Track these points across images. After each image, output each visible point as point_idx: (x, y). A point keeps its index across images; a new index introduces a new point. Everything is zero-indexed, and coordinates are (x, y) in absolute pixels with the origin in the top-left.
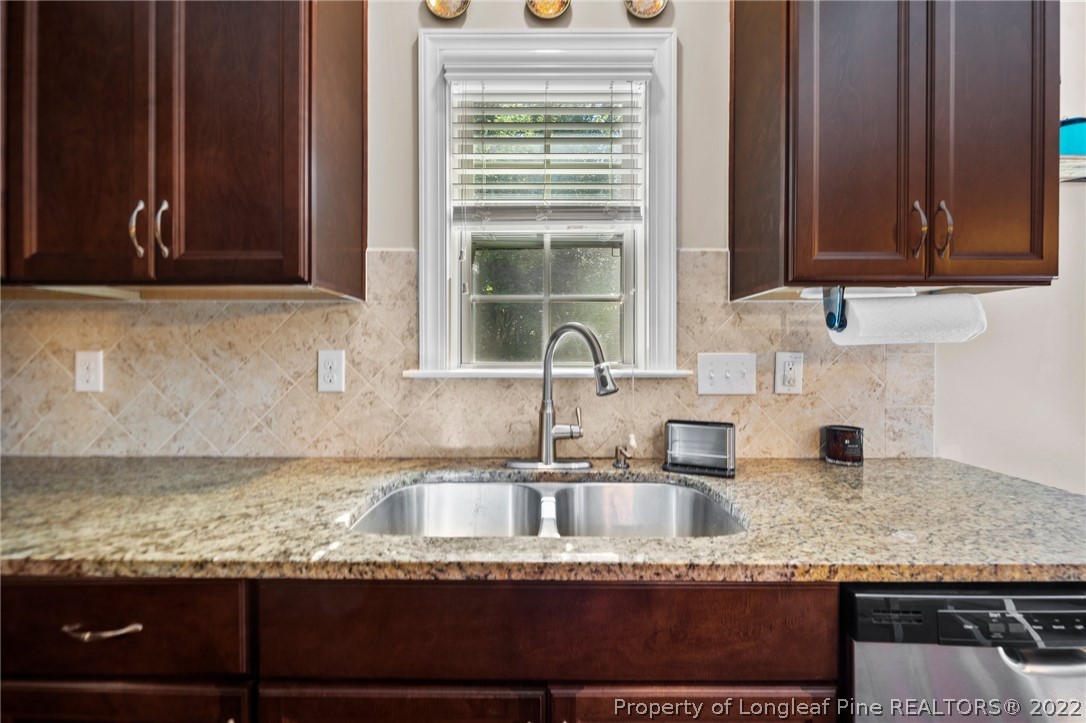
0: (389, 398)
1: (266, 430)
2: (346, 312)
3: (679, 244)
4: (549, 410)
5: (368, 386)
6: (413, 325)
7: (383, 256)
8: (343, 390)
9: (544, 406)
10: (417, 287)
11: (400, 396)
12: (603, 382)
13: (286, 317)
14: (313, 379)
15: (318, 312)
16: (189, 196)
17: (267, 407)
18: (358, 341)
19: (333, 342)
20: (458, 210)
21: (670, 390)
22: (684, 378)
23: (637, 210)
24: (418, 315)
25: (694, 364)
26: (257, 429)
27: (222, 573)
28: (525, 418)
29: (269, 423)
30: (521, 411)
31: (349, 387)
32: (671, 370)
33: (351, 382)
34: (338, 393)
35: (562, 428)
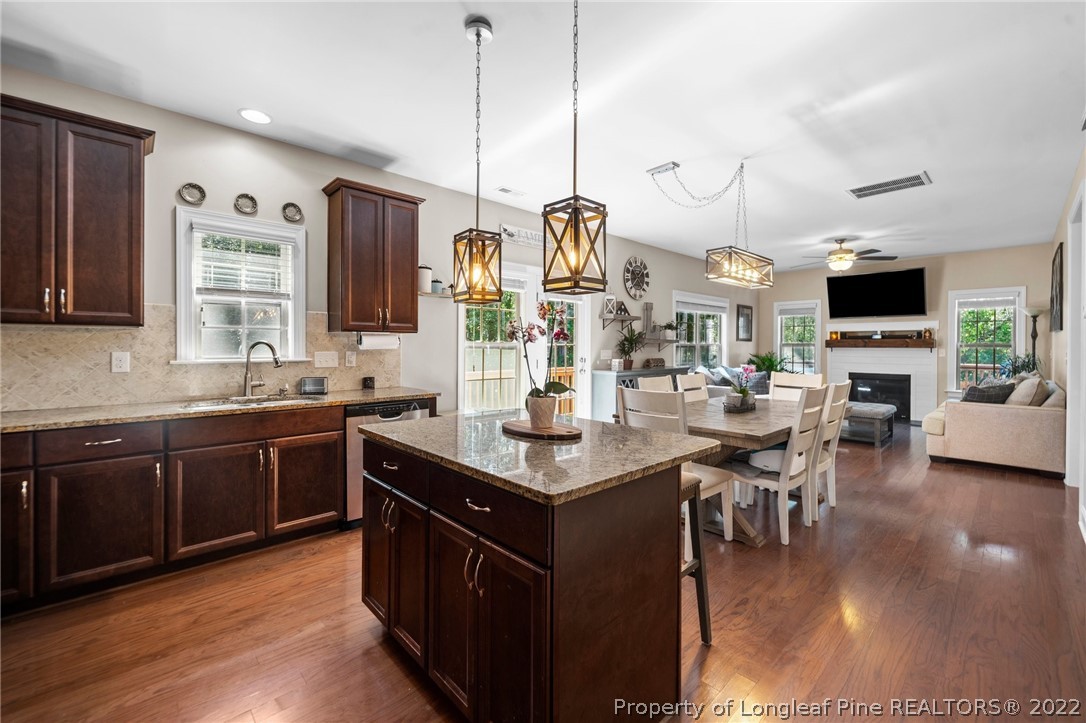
0: (158, 374)
1: (73, 394)
2: (130, 333)
3: (307, 310)
4: (249, 375)
5: (144, 369)
6: (173, 340)
7: (154, 308)
8: (129, 370)
9: (247, 374)
10: (175, 323)
11: (164, 373)
12: (277, 363)
13: (88, 335)
14: (108, 366)
15: (111, 333)
16: (76, 288)
17: (74, 381)
18: (138, 347)
19: (122, 349)
20: (198, 289)
21: (303, 366)
22: (309, 362)
23: (288, 295)
24: (176, 335)
25: (313, 356)
26: (67, 393)
27: (157, 419)
28: (235, 380)
29: (75, 390)
30: (233, 377)
31: (131, 370)
32: (305, 359)
33: (133, 367)
34: (125, 373)
35: (254, 383)
